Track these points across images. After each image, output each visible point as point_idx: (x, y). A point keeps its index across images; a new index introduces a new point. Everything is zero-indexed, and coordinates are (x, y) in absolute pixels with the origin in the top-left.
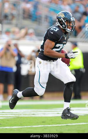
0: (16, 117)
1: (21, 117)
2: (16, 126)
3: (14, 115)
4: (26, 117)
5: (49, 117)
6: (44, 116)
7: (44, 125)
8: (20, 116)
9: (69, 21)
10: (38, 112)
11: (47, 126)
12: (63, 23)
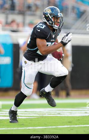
0: (40, 116)
1: (46, 117)
2: (39, 126)
3: (38, 114)
4: (51, 117)
5: (76, 116)
6: (70, 115)
7: (71, 125)
8: (44, 115)
9: (56, 17)
10: (64, 111)
11: (74, 127)
12: (50, 20)
